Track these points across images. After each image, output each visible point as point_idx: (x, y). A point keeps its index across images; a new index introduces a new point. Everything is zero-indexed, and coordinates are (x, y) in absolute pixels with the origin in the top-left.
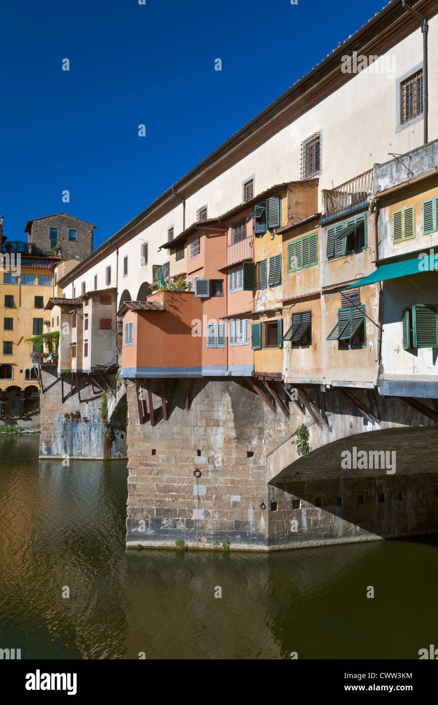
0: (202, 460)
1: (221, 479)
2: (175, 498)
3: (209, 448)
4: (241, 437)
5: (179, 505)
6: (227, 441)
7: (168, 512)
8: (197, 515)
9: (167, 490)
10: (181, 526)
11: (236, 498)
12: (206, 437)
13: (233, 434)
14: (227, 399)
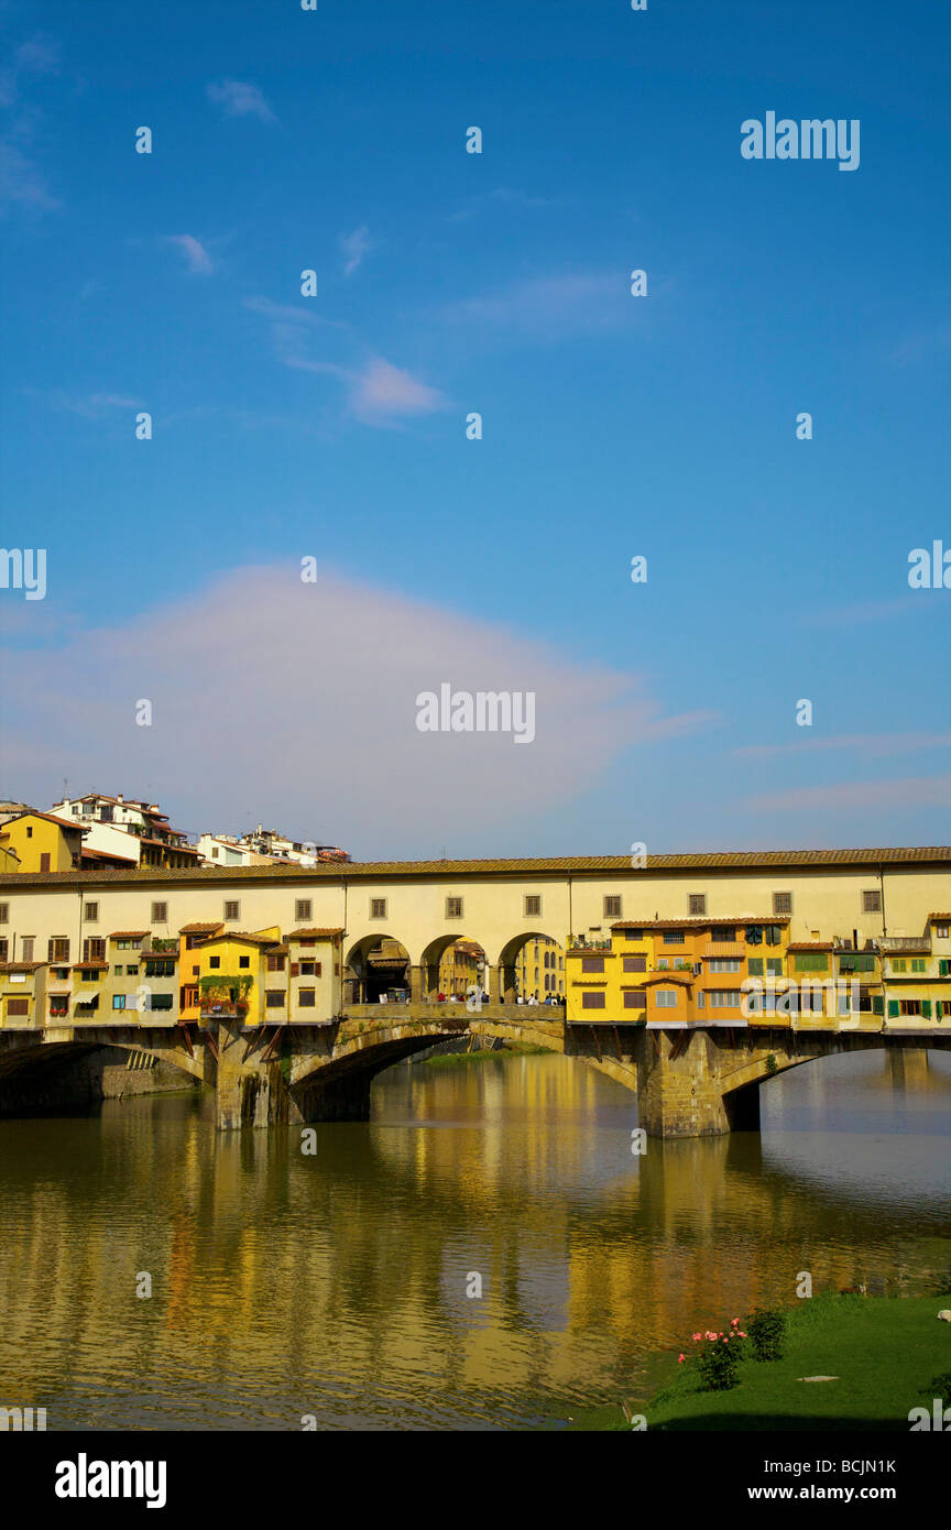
0: (695, 1083)
1: (703, 1094)
2: (684, 1108)
3: (697, 1074)
4: (710, 1067)
5: (685, 1114)
6: (705, 1070)
7: (680, 1118)
8: (693, 1119)
9: (680, 1103)
10: (687, 1127)
11: (709, 1106)
12: (695, 1068)
13: (706, 1065)
14: (704, 1042)
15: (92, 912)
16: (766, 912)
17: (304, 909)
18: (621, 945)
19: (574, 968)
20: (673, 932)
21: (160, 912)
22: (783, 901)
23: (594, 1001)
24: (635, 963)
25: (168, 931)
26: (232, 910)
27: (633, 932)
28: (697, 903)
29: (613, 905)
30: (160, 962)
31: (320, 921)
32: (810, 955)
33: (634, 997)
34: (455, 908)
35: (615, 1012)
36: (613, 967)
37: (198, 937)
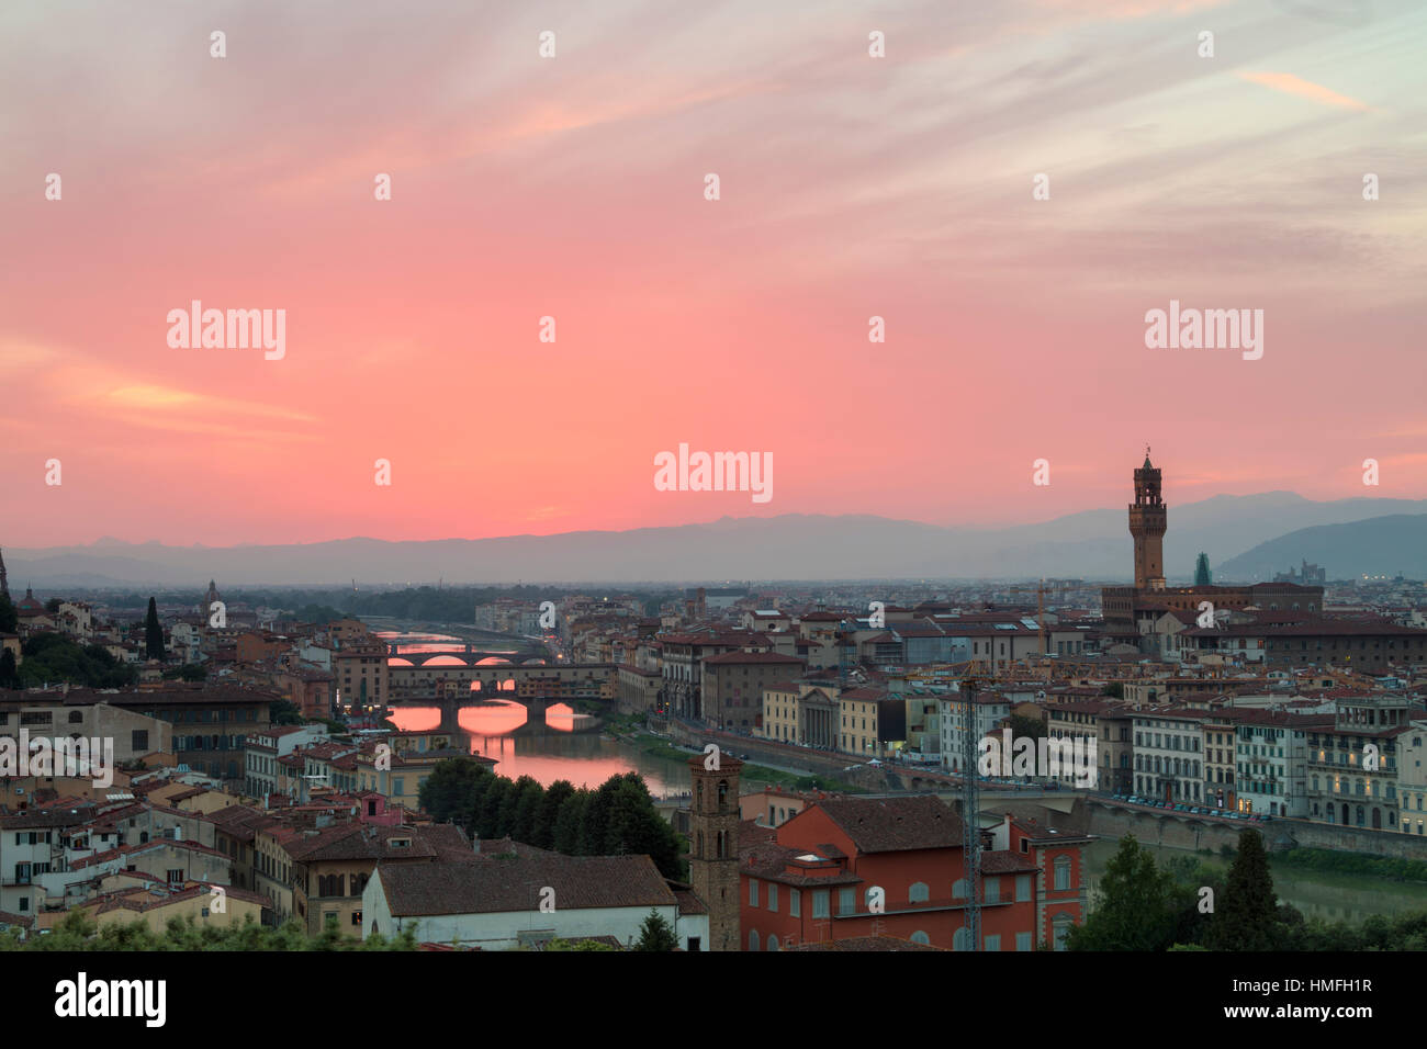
15: (413, 675)
16: (555, 676)
17: (462, 675)
18: (529, 682)
19: (520, 687)
20: (540, 680)
21: (429, 675)
22: (559, 674)
23: (524, 692)
24: (532, 686)
25: (432, 680)
26: (446, 675)
27: (532, 680)
28: (543, 674)
29: (527, 675)
30: (432, 686)
31: (465, 677)
32: (565, 684)
33: (532, 692)
34: (495, 675)
35: (528, 694)
36: (528, 687)
37: (441, 681)
